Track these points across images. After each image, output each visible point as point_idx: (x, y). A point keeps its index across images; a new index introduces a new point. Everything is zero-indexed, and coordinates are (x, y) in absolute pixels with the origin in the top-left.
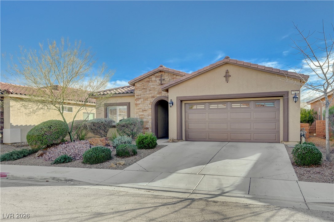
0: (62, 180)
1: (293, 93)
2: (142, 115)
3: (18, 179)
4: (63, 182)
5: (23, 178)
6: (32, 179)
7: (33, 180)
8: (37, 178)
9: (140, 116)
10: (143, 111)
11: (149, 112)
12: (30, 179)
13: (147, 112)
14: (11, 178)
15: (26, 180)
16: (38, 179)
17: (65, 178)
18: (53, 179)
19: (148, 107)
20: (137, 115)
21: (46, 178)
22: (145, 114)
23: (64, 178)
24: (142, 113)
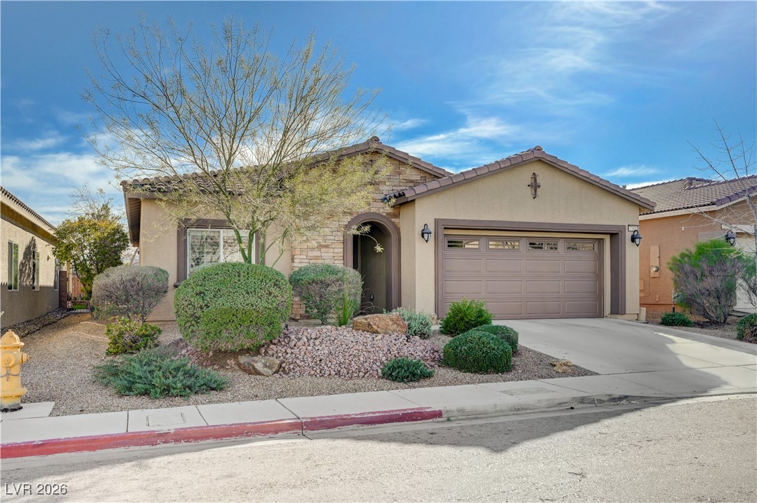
0: (603, 401)
1: (631, 229)
2: (317, 258)
3: (483, 416)
4: (607, 403)
5: (496, 411)
6: (523, 409)
7: (528, 411)
8: (538, 405)
9: (311, 261)
10: (320, 247)
11: (336, 251)
12: (519, 410)
13: (331, 250)
14: (460, 417)
15: (508, 415)
16: (539, 407)
17: (610, 395)
18: (581, 403)
19: (332, 238)
20: (302, 257)
21: (561, 401)
22: (326, 254)
23: (607, 395)
24: (317, 253)
